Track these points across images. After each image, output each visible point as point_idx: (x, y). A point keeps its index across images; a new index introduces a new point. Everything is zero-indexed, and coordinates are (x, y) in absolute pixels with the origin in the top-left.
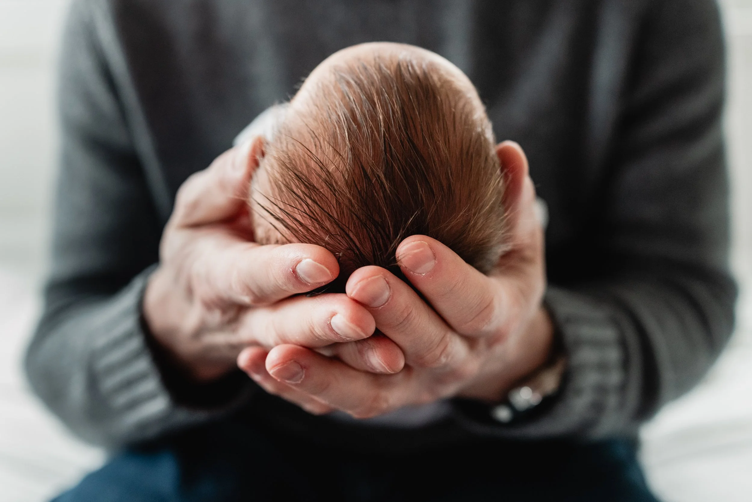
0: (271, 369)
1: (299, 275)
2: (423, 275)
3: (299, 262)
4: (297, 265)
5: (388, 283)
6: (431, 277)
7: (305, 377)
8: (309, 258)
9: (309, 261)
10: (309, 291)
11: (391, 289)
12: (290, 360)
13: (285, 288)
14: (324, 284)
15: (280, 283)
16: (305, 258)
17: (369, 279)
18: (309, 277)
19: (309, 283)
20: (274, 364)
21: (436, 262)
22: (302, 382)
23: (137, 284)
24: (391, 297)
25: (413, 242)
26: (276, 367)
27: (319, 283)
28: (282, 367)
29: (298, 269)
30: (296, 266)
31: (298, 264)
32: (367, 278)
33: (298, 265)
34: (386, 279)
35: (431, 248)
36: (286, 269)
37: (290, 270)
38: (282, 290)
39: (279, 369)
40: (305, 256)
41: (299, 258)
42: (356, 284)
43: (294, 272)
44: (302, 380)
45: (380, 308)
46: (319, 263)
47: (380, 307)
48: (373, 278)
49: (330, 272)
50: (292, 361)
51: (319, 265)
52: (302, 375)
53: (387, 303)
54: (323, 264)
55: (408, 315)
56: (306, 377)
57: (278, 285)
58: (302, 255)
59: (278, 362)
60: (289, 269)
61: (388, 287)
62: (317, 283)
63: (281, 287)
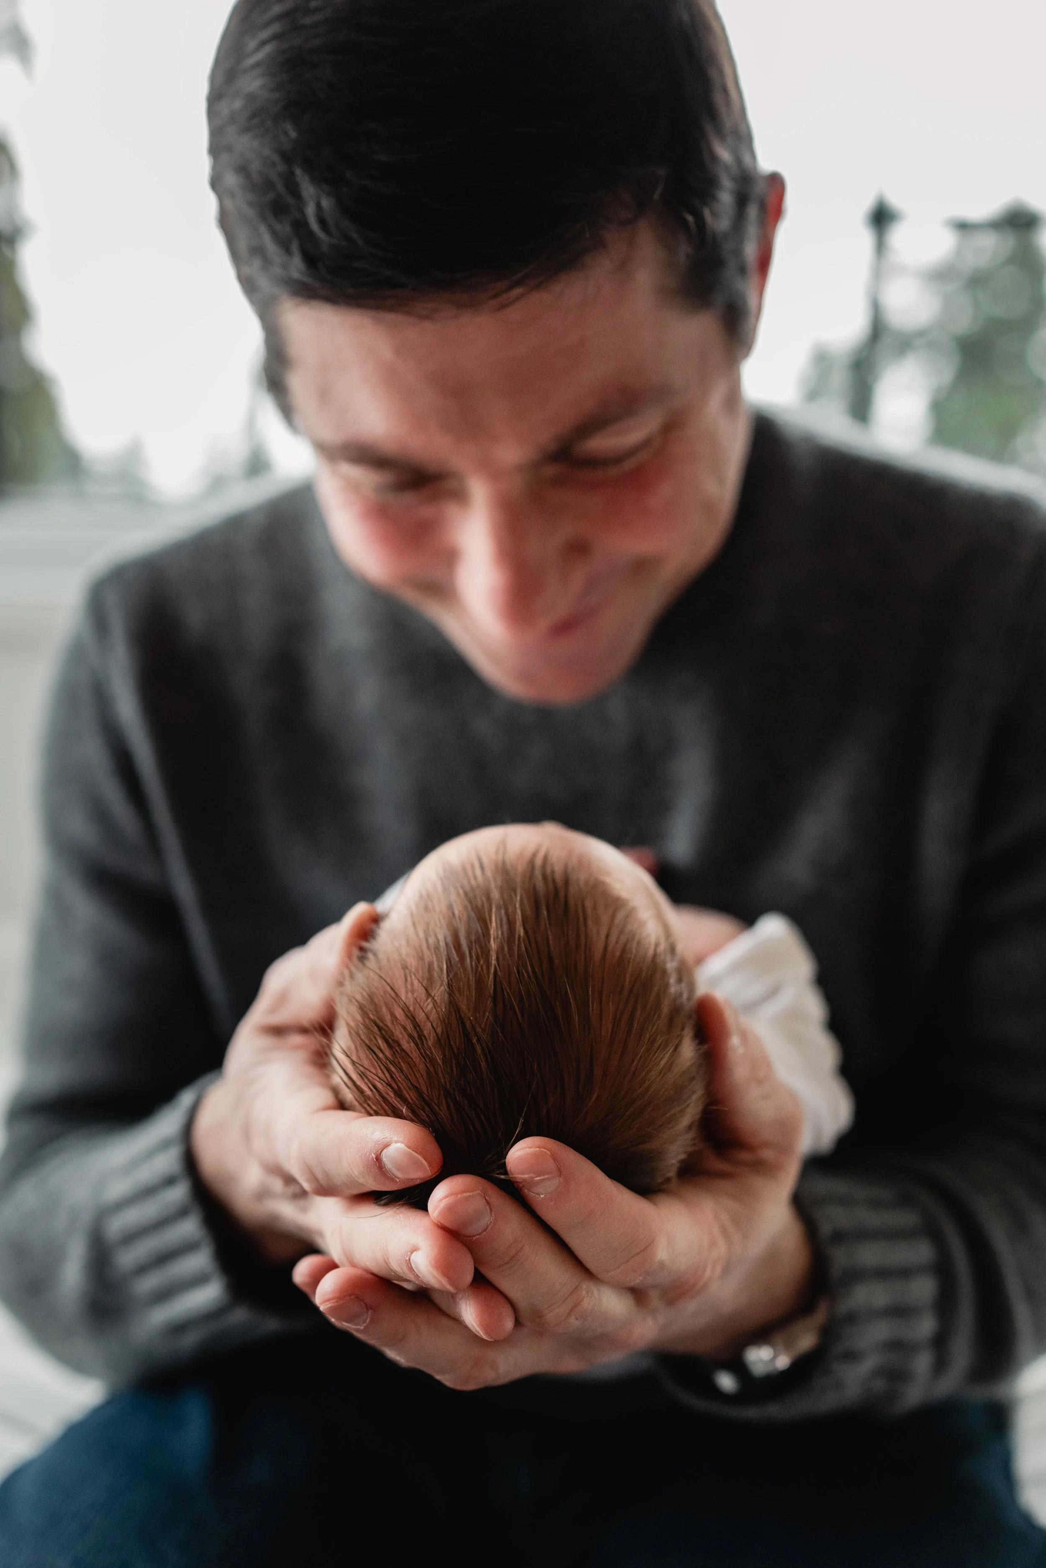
0: (321, 1304)
1: (385, 1166)
2: (542, 1196)
3: (387, 1146)
4: (383, 1150)
5: (488, 1203)
6: (551, 1201)
7: (370, 1321)
8: (402, 1143)
9: (400, 1146)
10: (396, 1189)
11: (493, 1213)
12: (350, 1295)
13: (361, 1180)
14: (418, 1182)
15: (356, 1173)
16: (396, 1142)
17: (459, 1196)
18: (398, 1169)
19: (398, 1178)
20: (327, 1297)
21: (561, 1180)
22: (366, 1327)
23: (186, 1098)
24: (492, 1224)
25: (530, 1148)
26: (328, 1303)
27: (412, 1180)
28: (336, 1304)
29: (384, 1155)
30: (381, 1152)
31: (385, 1148)
32: (457, 1194)
33: (385, 1150)
34: (487, 1198)
35: (555, 1159)
36: (366, 1154)
37: (372, 1157)
38: (358, 1183)
39: (331, 1307)
40: (395, 1138)
41: (388, 1140)
42: (441, 1200)
43: (378, 1159)
44: (365, 1324)
45: (474, 1238)
46: (413, 1150)
47: (474, 1236)
48: (465, 1194)
49: (429, 1167)
50: (353, 1297)
51: (414, 1153)
52: (367, 1319)
53: (484, 1233)
54: (420, 1154)
55: (516, 1254)
56: (372, 1321)
57: (353, 1174)
58: (391, 1137)
59: (331, 1296)
60: (371, 1154)
61: (489, 1210)
62: (409, 1180)
63: (356, 1179)
